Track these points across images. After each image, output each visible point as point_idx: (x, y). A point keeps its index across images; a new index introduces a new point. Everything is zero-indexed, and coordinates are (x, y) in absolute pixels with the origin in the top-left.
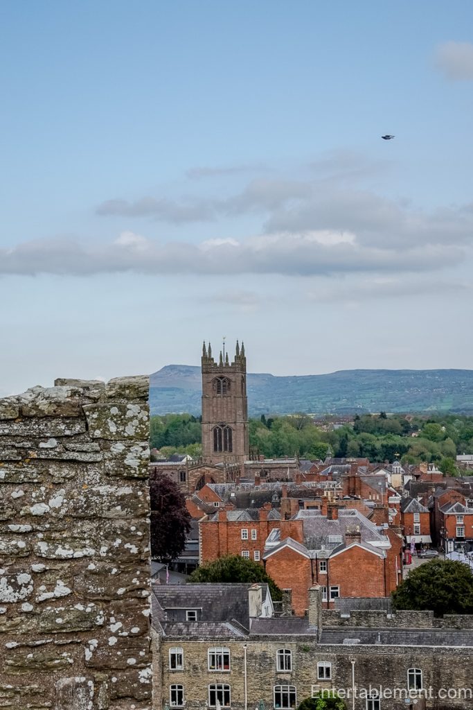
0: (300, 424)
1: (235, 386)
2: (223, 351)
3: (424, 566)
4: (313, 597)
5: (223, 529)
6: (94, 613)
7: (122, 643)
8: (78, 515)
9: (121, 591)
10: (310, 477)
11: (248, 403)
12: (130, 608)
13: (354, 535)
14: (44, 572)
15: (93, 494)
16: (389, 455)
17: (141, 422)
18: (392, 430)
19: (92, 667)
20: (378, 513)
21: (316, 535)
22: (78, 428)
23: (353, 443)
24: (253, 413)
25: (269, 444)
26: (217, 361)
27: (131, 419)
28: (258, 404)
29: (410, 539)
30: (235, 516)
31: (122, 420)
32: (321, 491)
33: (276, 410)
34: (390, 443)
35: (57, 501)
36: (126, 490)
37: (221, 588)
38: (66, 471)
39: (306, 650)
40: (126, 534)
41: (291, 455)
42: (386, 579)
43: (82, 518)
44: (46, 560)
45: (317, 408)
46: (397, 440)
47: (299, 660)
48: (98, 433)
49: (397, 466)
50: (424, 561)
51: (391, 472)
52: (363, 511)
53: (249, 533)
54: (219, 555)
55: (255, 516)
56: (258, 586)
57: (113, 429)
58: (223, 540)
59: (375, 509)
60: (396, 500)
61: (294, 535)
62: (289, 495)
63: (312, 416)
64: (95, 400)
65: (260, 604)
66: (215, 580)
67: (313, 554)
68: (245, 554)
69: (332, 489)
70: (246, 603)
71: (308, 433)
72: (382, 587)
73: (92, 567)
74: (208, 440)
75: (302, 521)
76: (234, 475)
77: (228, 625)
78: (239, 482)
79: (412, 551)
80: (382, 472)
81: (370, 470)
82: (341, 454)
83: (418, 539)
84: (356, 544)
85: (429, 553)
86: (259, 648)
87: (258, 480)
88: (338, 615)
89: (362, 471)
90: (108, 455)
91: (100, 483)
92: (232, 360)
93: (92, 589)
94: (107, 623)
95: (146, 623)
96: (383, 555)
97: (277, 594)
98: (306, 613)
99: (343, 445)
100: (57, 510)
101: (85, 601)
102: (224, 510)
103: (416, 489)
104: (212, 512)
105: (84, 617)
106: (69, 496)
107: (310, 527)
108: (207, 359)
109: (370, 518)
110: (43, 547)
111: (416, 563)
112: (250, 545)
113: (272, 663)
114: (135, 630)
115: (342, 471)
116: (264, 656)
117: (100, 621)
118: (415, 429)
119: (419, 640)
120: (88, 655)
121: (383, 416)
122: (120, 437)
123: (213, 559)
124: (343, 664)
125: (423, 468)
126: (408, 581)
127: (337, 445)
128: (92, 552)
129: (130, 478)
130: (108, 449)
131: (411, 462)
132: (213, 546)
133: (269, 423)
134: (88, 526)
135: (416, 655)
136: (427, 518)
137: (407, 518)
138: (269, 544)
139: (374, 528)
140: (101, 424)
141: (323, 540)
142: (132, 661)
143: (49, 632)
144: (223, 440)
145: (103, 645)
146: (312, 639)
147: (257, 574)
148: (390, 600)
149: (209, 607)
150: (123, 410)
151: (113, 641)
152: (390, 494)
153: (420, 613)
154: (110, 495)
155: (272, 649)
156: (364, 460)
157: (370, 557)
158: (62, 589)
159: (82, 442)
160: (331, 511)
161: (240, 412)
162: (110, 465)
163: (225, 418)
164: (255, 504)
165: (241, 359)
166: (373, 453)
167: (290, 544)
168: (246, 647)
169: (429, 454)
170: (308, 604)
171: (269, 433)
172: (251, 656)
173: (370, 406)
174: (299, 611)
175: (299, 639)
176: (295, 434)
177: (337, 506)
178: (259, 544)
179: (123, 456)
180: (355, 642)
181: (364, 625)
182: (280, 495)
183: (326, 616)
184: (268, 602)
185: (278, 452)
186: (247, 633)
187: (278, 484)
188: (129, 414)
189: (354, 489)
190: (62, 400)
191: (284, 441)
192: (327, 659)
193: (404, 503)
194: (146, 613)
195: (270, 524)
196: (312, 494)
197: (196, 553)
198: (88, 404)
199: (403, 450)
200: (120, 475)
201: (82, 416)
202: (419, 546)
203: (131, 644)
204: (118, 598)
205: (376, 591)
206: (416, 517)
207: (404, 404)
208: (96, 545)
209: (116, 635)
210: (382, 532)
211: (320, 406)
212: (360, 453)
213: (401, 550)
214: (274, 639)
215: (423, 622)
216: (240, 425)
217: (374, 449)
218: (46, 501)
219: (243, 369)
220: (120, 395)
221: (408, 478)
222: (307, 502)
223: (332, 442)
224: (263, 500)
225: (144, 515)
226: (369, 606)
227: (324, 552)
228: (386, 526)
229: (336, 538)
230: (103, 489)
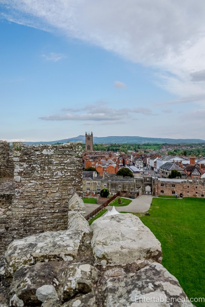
0: (102, 145)
1: (91, 139)
2: (89, 133)
3: (122, 169)
4: (104, 174)
5: (89, 162)
6: (74, 177)
7: (78, 182)
8: (71, 163)
9: (78, 174)
10: (103, 154)
11: (93, 142)
12: (79, 177)
13: (110, 164)
14: (66, 171)
15: (74, 160)
16: (116, 150)
17: (81, 149)
18: (117, 146)
19: (73, 185)
20: (114, 160)
21: (104, 164)
22: (71, 149)
23: (110, 148)
24: (94, 143)
25: (96, 149)
26: (88, 135)
27: (80, 148)
28: (95, 142)
29: (119, 164)
30: (91, 160)
31: (78, 148)
32: (105, 156)
33: (98, 143)
34: (116, 148)
35: (68, 161)
36: (79, 159)
37: (88, 172)
38: (70, 156)
39: (102, 182)
40: (79, 166)
41: (100, 150)
42: (116, 171)
43: (72, 163)
44: (67, 169)
45: (104, 142)
46: (118, 148)
47: (101, 184)
48: (74, 150)
49: (118, 152)
50: (122, 168)
51: (116, 153)
52: (112, 160)
53: (93, 163)
54: (88, 167)
55: (94, 160)
56: (94, 172)
57: (77, 150)
58: (89, 164)
59: (114, 159)
60: (117, 158)
61: (100, 163)
62: (100, 157)
63: (104, 144)
64: (74, 145)
65: (95, 175)
66: (87, 171)
67: (103, 166)
68: (92, 166)
69: (107, 156)
70: (93, 174)
71: (103, 147)
72: (115, 172)
73: (73, 171)
74: (86, 148)
75: (102, 161)
76: (91, 154)
77: (90, 178)
78: (91, 155)
79: (120, 166)
80: (115, 153)
81: (113, 153)
82: (108, 150)
83: (121, 164)
84: (111, 165)
85: (123, 166)
86: (95, 182)
87: (94, 155)
88: (107, 176)
89: (112, 153)
90: (76, 154)
91: (75, 158)
92: (90, 135)
93: (74, 174)
94: (76, 179)
95: (82, 179)
96: (115, 167)
97: (98, 173)
98: (102, 176)
99: (109, 149)
100: (68, 162)
101: (72, 176)
102: (89, 159)
103: (120, 156)
104: (87, 160)
105: (72, 178)
106: (70, 160)
107: (103, 162)
108: (86, 134)
109: (113, 161)
110: (66, 167)
111: (120, 168)
112: (93, 165)
113: (97, 184)
114: (80, 180)
115: (108, 153)
116: (95, 183)
117: (75, 179)
118: (121, 146)
119: (121, 181)
120: (73, 184)
121: (115, 144)
122: (78, 151)
123: (87, 167)
124: (108, 184)
125: (122, 153)
126: (119, 171)
127: (108, 149)
128: (74, 168)
129: (79, 157)
130: (76, 153)
131: (120, 152)
132: (87, 165)
133: (96, 145)
134: (73, 164)
135: (120, 183)
136: (122, 161)
137: (119, 161)
138: (96, 165)
139: (114, 162)
140: (75, 149)
141: (105, 164)
142: (80, 185)
143: (67, 180)
144: (89, 148)
145: (75, 182)
146: (103, 180)
147: (94, 170)
148: (116, 174)
149: (86, 175)
150: (78, 147)
151: (77, 182)
152: (116, 157)
153: (121, 176)
154: (76, 160)
155: (97, 182)
156: (112, 151)
157: (113, 167)
158: (69, 174)
159: (72, 152)
160: (107, 160)
161: (92, 143)
162: (76, 155)
163: (89, 144)
164: (94, 158)
165: (92, 135)
166: (114, 150)
167: (100, 165)
168: (92, 181)
169: (123, 150)
170: (103, 175)
171: (96, 147)
172: (93, 183)
173: (113, 142)
174: (101, 176)
175: (101, 180)
176: (101, 147)
177: (108, 159)
178: (95, 165)
179: (78, 154)
180: (110, 181)
181: (112, 178)
182: (98, 157)
183: (106, 177)
184: (96, 174)
185: (98, 150)
186: (93, 179)
187: (98, 155)
188: (79, 147)
189: (110, 156)
190: (69, 145)
191: (99, 148)
192: (106, 183)
193: (119, 158)
194: (82, 177)
195: (97, 162)
196: (103, 157)
197: (84, 166)
198: (73, 146)
199: (119, 150)
200: (78, 157)
201: (72, 148)
202: (121, 165)
203: (79, 182)
204: (77, 175)
205: (114, 173)
206: (121, 161)
207: (119, 142)
208: (74, 167)
209: (77, 181)
210: (115, 163)
211: (105, 142)
212: (111, 150)
213: (118, 166)
214: (97, 180)
215: (121, 178)
216: (92, 145)
217: (114, 149)
218: (67, 161)
219: (92, 136)
220: (78, 145)
221: (119, 154)
222: (103, 158)
223: (107, 148)
224: (95, 158)
225: (81, 163)
226: (113, 175)
227: (105, 166)
228: (116, 162)
229: (107, 164)
230: (75, 159)
